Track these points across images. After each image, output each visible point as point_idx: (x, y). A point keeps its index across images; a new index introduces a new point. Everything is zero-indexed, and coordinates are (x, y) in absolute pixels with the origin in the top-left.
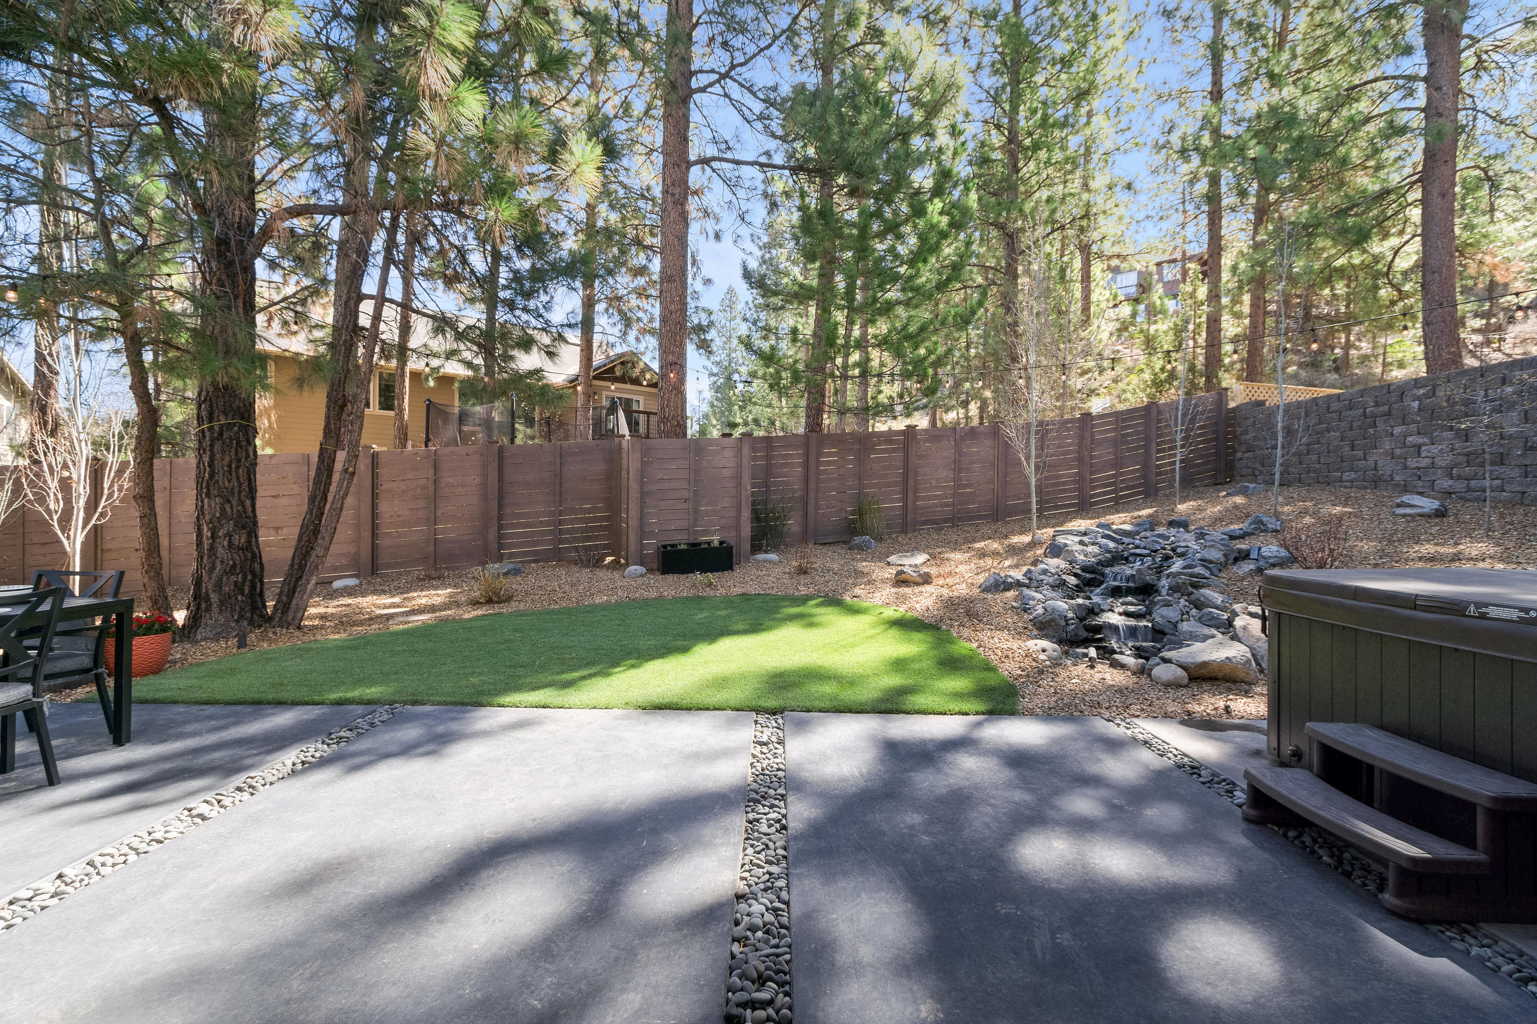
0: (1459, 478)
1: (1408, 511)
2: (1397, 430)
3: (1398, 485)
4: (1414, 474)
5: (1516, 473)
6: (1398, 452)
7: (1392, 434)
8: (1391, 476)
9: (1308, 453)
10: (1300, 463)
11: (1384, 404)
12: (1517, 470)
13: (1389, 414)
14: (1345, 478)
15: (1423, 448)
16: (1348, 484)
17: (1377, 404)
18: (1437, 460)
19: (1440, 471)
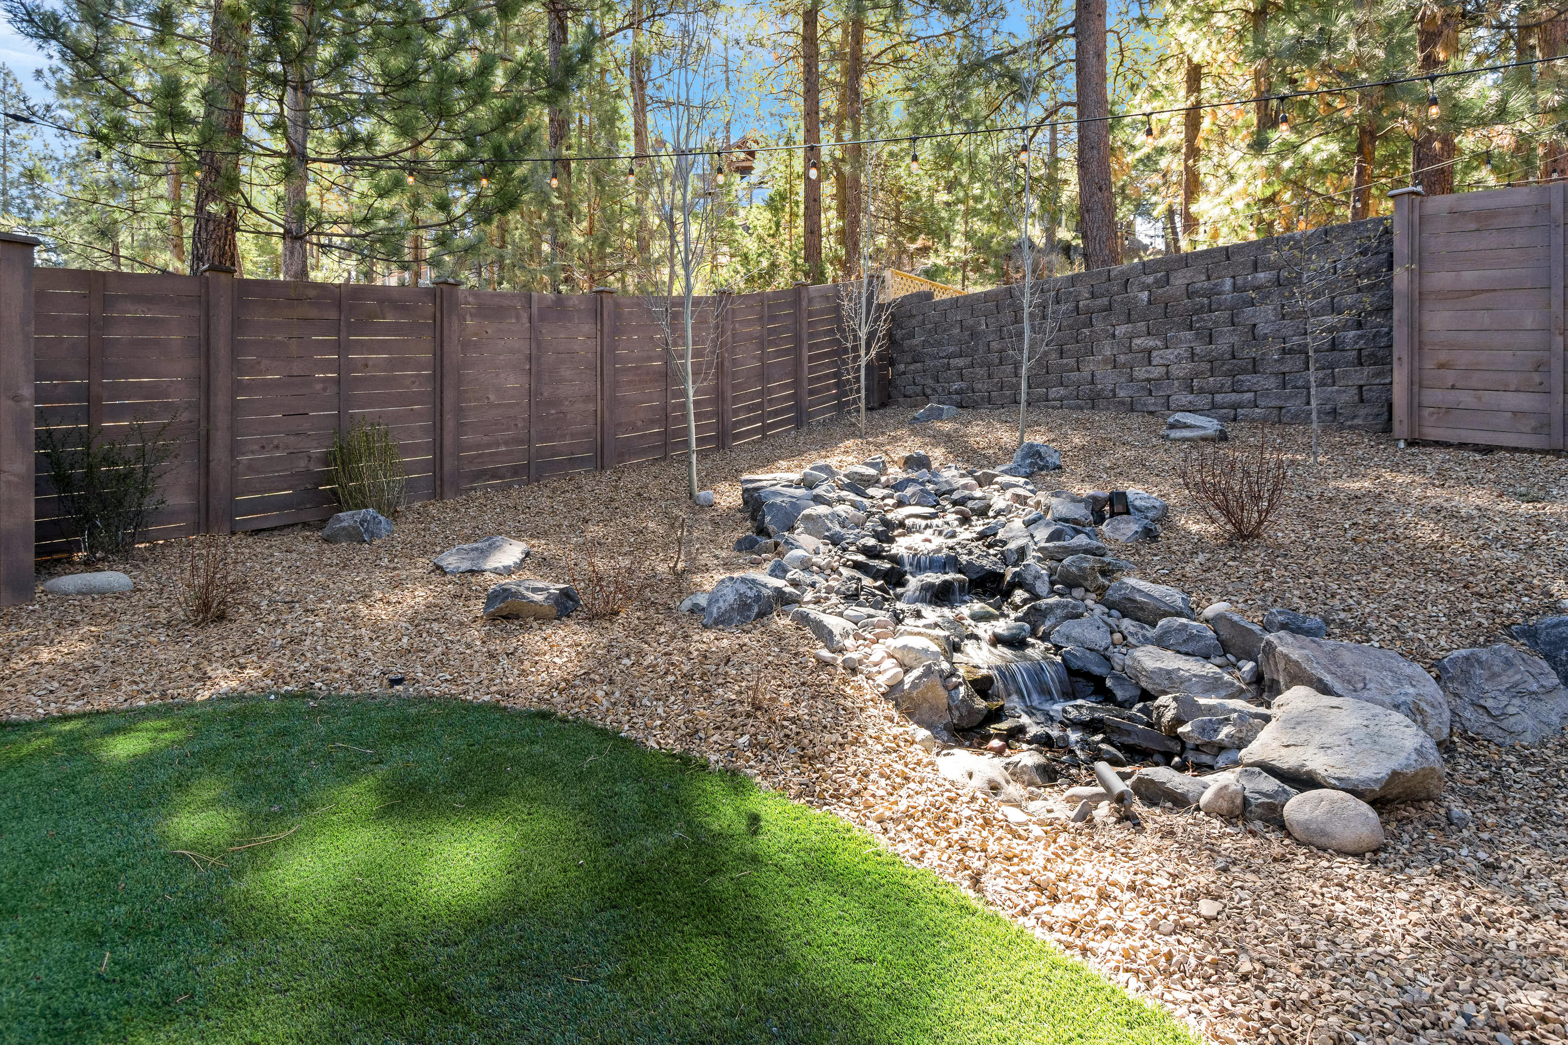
0: (1201, 391)
1: (1187, 433)
2: (1120, 330)
3: (1122, 403)
4: (1143, 388)
5: (1271, 383)
6: (1122, 358)
7: (1114, 336)
8: (1113, 391)
9: (1001, 363)
10: (989, 377)
11: (1104, 296)
12: (1272, 379)
13: (1109, 308)
14: (1051, 396)
15: (1154, 354)
16: (1058, 403)
17: (1093, 296)
18: (1173, 368)
19: (1176, 383)
